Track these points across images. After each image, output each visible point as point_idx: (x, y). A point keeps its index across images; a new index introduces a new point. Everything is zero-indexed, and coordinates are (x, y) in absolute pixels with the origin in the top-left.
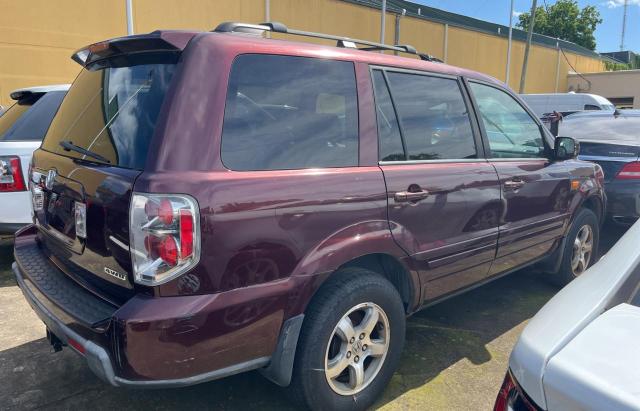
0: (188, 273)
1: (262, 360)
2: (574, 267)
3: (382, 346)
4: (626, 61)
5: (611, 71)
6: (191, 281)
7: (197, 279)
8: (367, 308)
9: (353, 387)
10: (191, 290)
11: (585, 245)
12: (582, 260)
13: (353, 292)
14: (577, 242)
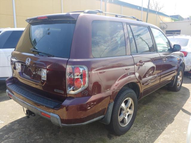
0: (85, 90)
1: (101, 117)
2: (177, 85)
3: (132, 111)
4: (178, 18)
5: (173, 21)
6: (85, 92)
7: (87, 91)
8: (128, 99)
9: (125, 124)
10: (85, 95)
11: (180, 78)
12: (179, 82)
13: (126, 94)
14: (178, 77)
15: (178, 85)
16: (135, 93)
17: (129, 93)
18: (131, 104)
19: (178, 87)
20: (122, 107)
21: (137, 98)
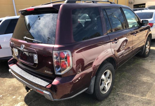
1: (86, 89)
3: (110, 80)
7: (72, 71)
8: (107, 71)
12: (148, 50)
13: (105, 68)
14: (147, 46)
15: (147, 52)
16: (112, 65)
17: (108, 67)
18: (110, 75)
19: (147, 54)
20: (102, 79)
21: (114, 69)
